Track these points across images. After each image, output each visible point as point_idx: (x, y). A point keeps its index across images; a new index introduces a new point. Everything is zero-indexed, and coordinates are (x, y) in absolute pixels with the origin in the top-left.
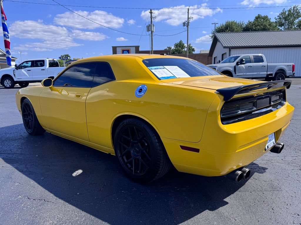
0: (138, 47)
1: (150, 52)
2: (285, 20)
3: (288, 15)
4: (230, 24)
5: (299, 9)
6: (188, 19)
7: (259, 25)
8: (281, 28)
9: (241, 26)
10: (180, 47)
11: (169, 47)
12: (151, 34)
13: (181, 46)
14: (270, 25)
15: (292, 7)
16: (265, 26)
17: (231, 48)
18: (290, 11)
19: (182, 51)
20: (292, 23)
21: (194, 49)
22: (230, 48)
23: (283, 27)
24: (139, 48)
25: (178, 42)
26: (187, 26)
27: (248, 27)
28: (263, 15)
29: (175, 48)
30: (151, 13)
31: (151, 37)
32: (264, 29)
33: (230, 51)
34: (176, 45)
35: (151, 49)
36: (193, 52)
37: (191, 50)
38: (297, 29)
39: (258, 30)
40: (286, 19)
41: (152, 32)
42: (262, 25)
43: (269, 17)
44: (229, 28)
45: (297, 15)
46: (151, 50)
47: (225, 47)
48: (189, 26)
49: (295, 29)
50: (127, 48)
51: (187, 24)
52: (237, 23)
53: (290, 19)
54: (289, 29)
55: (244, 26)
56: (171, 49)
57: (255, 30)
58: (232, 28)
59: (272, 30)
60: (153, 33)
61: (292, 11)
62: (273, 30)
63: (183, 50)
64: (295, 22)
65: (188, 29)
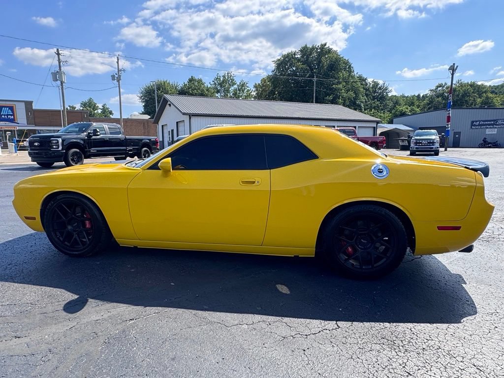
0: (31, 103)
1: (60, 112)
2: (221, 87)
3: (223, 81)
4: (162, 84)
5: (233, 75)
6: (118, 71)
7: (195, 89)
8: (217, 95)
9: (176, 88)
10: (90, 107)
11: (71, 106)
12: (60, 86)
13: (92, 105)
14: (207, 90)
15: (226, 72)
16: (203, 90)
17: (192, 115)
18: (224, 77)
19: (94, 113)
20: (228, 91)
21: (111, 111)
22: (190, 116)
23: (219, 94)
24: (33, 104)
25: (86, 100)
26: (118, 81)
27: (184, 90)
28: (197, 78)
29: (82, 108)
30: (58, 54)
31: (61, 90)
32: (202, 95)
33: (190, 118)
34: (84, 105)
35: (62, 107)
36: (111, 116)
37: (108, 112)
38: (234, 98)
39: (195, 95)
40: (221, 84)
41: (62, 83)
42: (199, 89)
43: (203, 81)
44: (161, 89)
45: (232, 82)
46: (63, 109)
47: (184, 114)
48: (120, 81)
49: (231, 97)
50: (7, 103)
51: (117, 78)
52: (171, 84)
53: (225, 86)
54: (225, 96)
55: (179, 88)
56: (76, 109)
57: (192, 95)
58: (165, 89)
59: (210, 96)
60: (64, 84)
61: (226, 77)
62: (212, 96)
63: (96, 111)
64: (230, 89)
65: (119, 85)
